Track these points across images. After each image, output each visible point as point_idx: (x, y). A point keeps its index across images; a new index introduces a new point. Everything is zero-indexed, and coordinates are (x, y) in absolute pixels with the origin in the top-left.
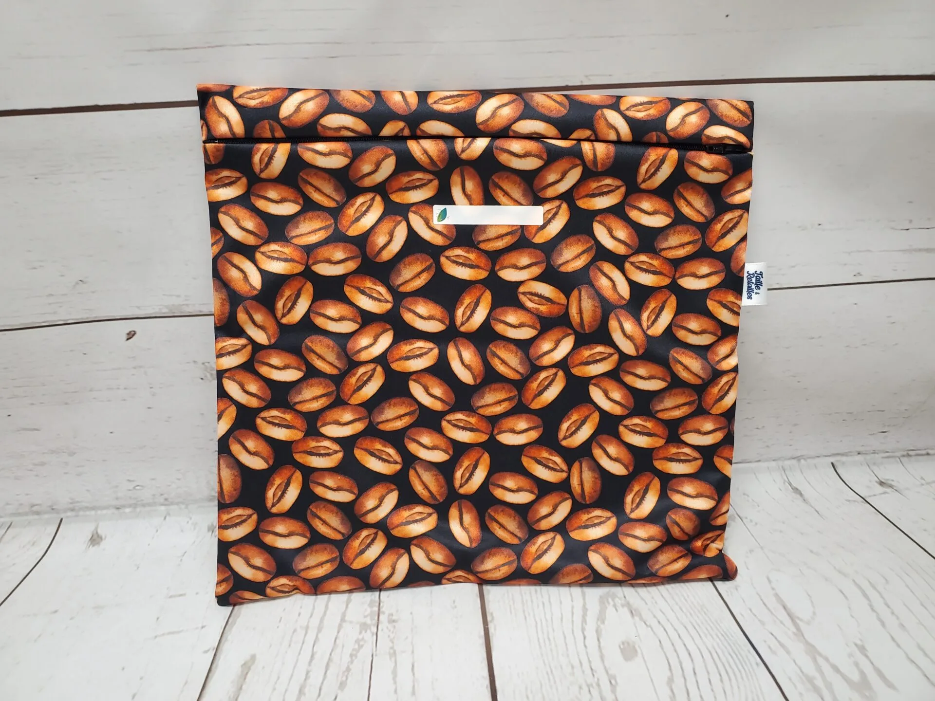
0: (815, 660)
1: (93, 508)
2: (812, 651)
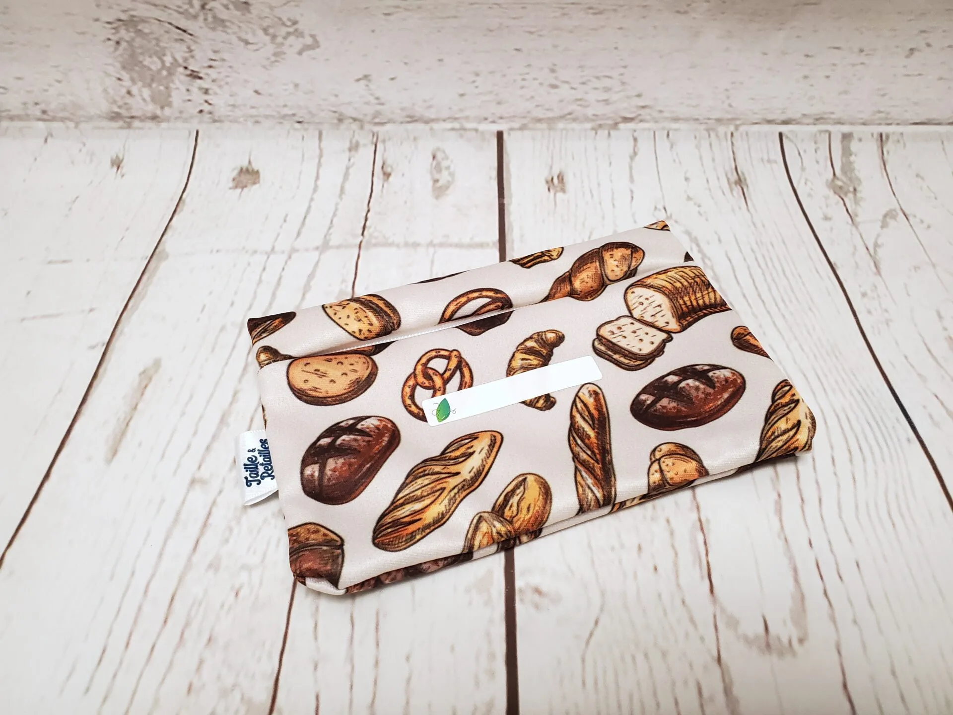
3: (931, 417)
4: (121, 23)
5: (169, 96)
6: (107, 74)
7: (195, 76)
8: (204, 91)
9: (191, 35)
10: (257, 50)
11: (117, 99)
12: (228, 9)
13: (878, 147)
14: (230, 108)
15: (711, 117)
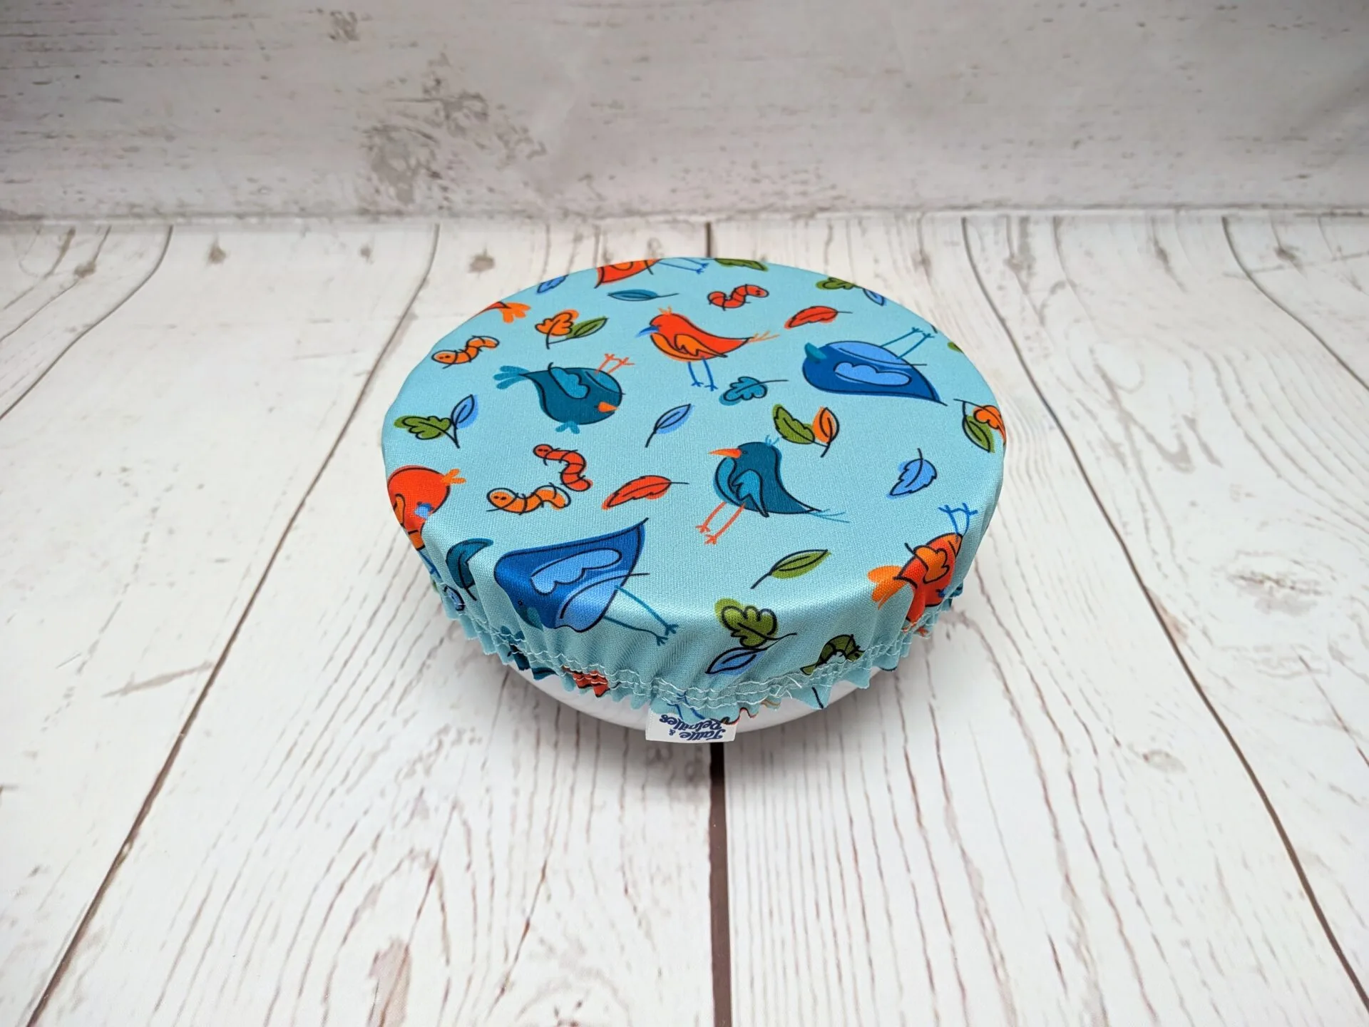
0: (1127, 428)
1: (209, 215)
2: (1127, 419)
4: (375, 131)
5: (413, 193)
7: (435, 175)
8: (443, 188)
9: (434, 140)
10: (492, 153)
11: (367, 196)
12: (469, 119)
13: (1052, 229)
14: (466, 204)
15: (899, 205)
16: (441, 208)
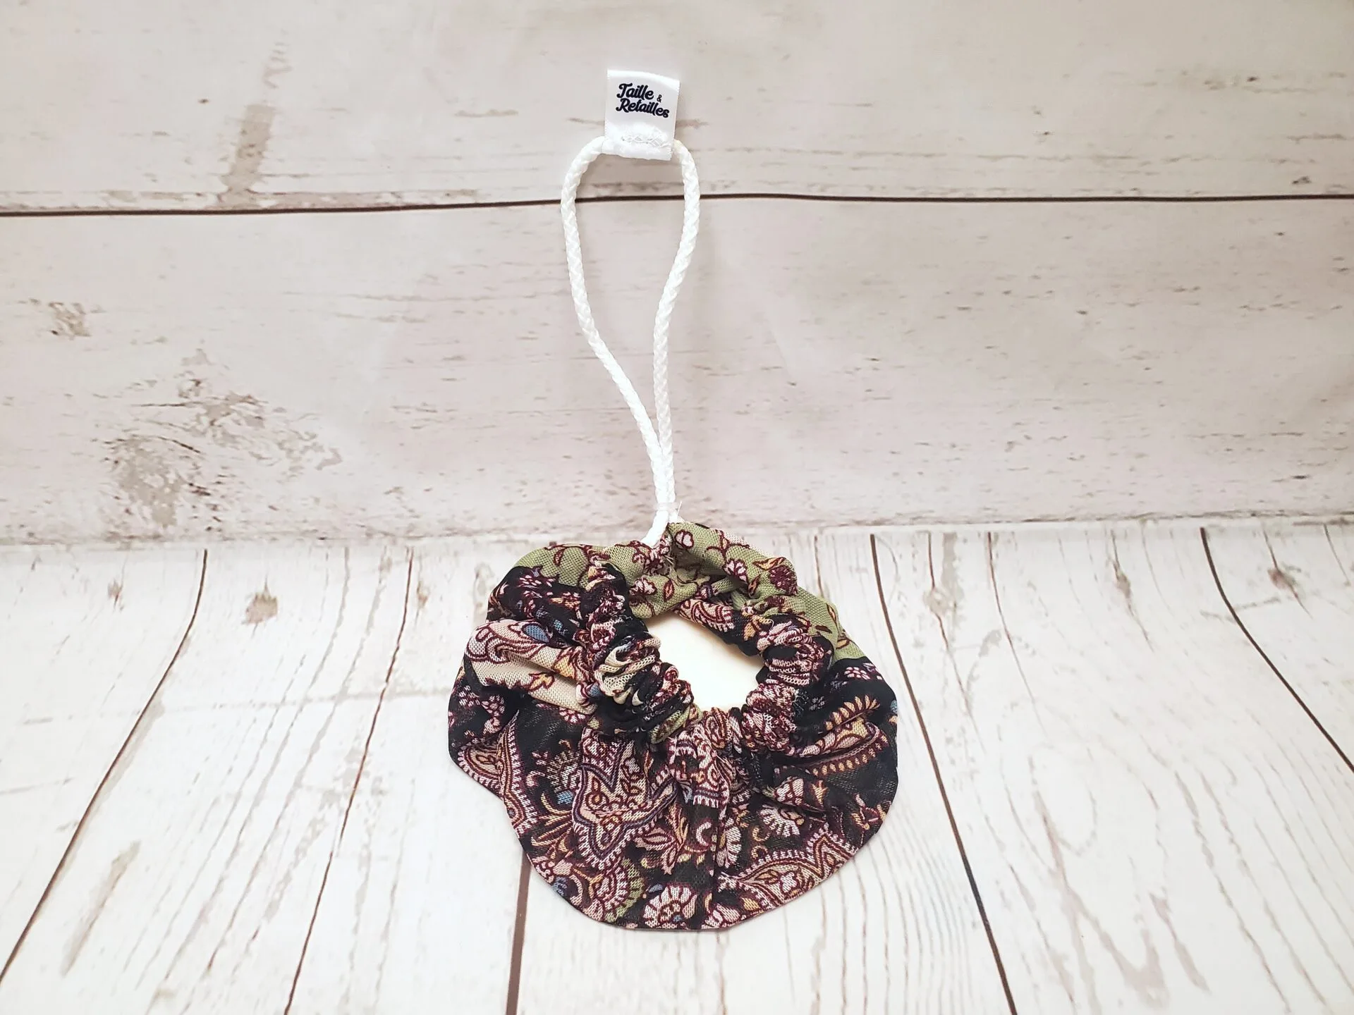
3: (1002, 894)
4: (120, 442)
5: (173, 513)
6: (104, 494)
7: (201, 492)
8: (212, 507)
9: (197, 451)
10: (272, 465)
11: (114, 517)
12: (239, 424)
13: (986, 549)
14: (241, 525)
15: (791, 520)
16: (209, 529)
